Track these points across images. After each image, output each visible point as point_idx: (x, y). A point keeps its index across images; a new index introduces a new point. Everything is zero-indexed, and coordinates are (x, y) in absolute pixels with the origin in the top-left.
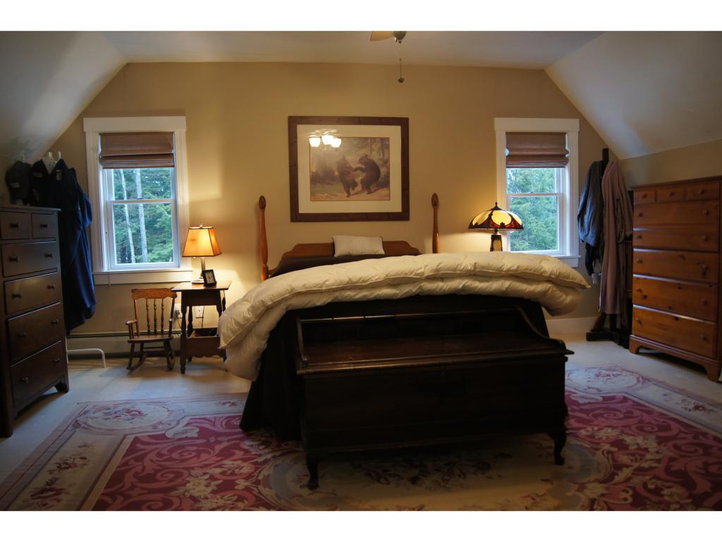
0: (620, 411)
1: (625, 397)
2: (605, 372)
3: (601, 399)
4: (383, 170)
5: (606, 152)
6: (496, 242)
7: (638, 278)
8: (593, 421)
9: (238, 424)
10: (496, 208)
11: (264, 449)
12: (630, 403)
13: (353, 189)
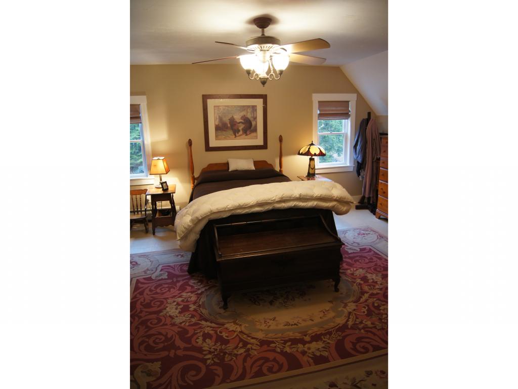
0: (367, 258)
1: (370, 249)
2: (362, 232)
3: (359, 250)
4: (253, 123)
5: (369, 114)
6: (312, 162)
7: (381, 183)
8: (353, 265)
9: (187, 269)
10: (312, 144)
11: (200, 285)
12: (372, 253)
13: (238, 133)
